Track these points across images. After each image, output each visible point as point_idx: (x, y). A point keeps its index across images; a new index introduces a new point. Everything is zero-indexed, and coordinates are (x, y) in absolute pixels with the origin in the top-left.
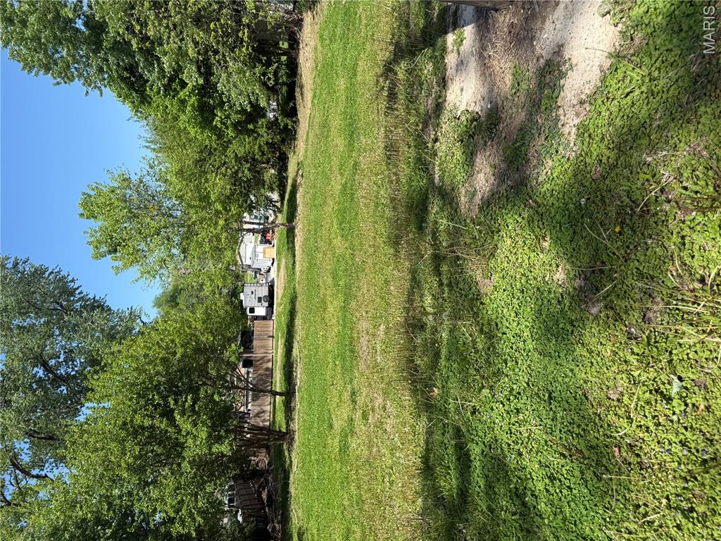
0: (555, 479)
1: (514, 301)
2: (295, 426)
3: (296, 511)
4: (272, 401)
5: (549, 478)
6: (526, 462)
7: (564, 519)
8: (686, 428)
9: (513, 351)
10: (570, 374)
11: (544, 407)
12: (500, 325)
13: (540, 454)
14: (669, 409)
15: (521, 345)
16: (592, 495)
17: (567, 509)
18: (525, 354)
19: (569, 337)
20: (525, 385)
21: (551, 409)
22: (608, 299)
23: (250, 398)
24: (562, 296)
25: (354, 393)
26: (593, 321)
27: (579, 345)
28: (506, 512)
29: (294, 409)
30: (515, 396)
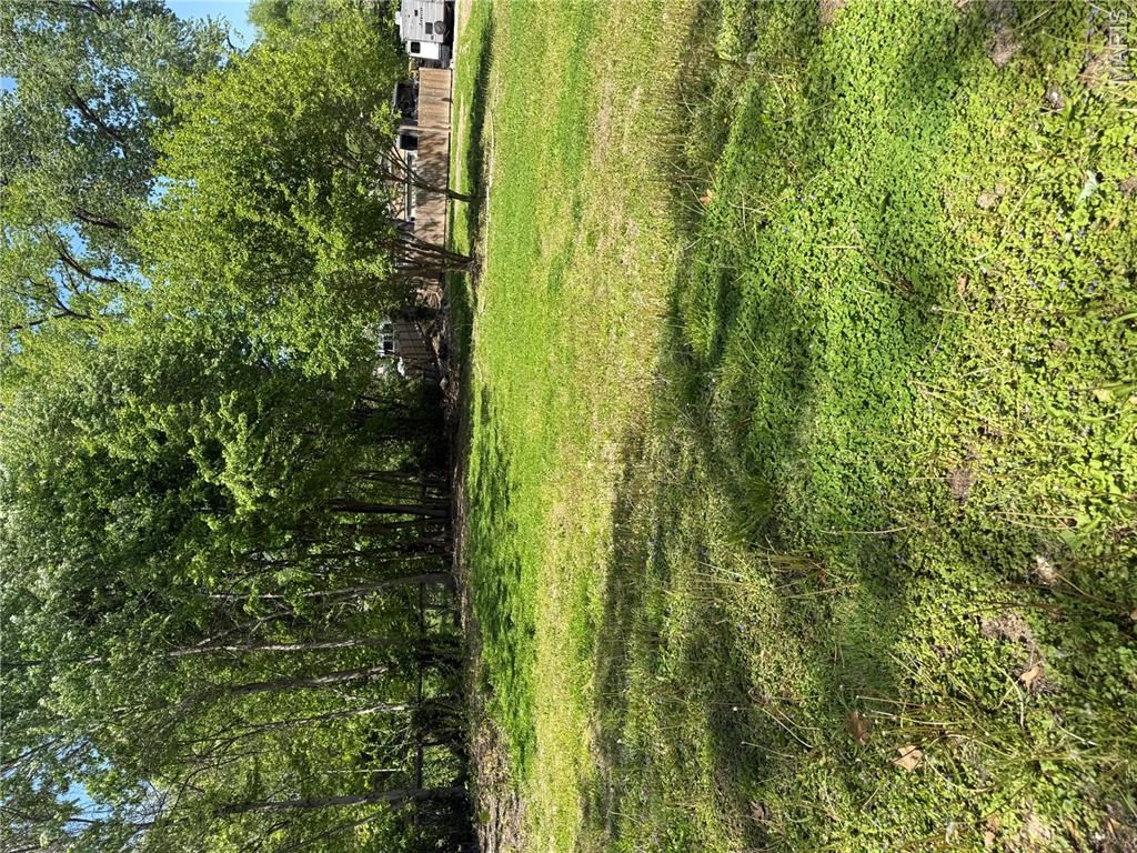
0: (860, 319)
1: (875, 35)
2: (483, 249)
3: (481, 365)
4: (449, 209)
5: (852, 318)
6: (824, 297)
7: (857, 372)
8: (1077, 253)
9: (849, 126)
10: (929, 167)
11: (873, 217)
12: (838, 81)
13: (847, 284)
14: (1064, 223)
15: (864, 116)
16: (907, 343)
17: (866, 359)
18: (866, 132)
19: (947, 104)
20: (854, 182)
21: (884, 219)
22: (1034, 36)
23: (413, 200)
24: (957, 29)
25: (579, 203)
26: (994, 76)
27: (959, 117)
28: (777, 363)
29: (483, 223)
30: (833, 199)
